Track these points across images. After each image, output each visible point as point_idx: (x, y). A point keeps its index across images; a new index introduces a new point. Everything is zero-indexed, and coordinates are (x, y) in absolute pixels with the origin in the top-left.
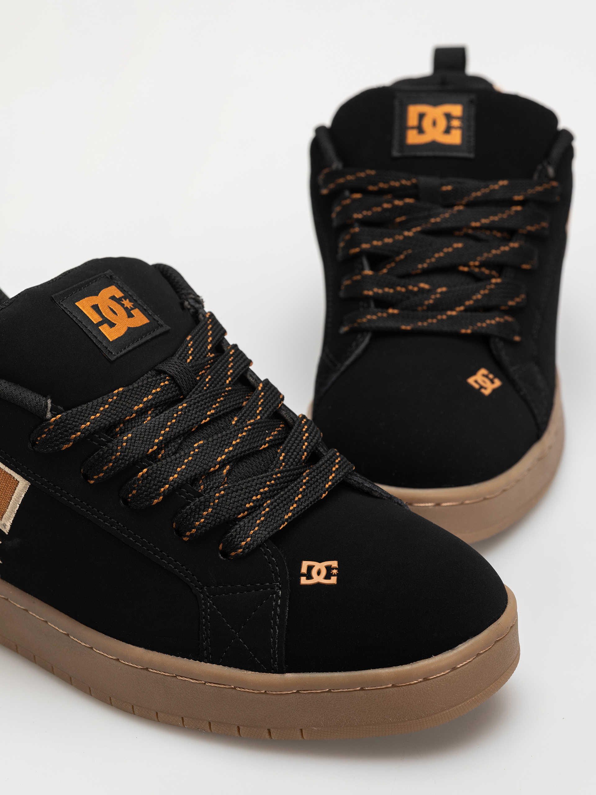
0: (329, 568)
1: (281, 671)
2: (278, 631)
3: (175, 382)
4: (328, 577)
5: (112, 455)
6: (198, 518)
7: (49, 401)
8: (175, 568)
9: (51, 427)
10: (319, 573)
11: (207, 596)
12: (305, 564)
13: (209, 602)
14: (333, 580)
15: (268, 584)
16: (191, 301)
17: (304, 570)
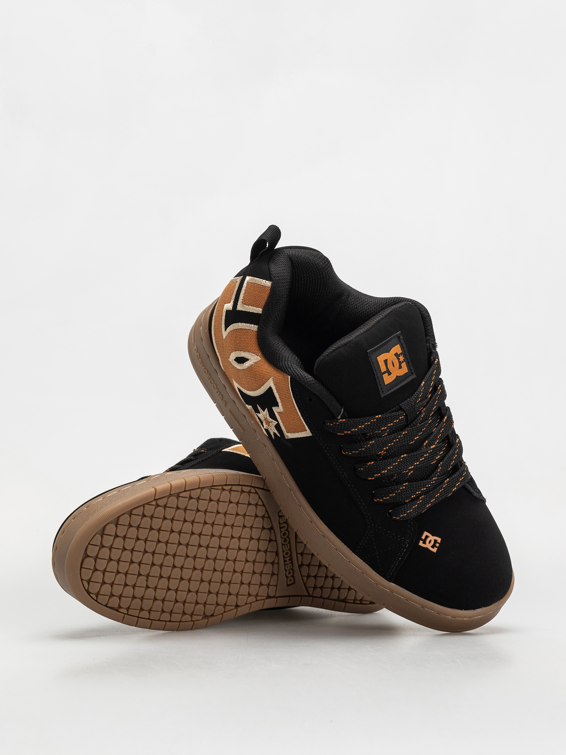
0: (435, 541)
1: (390, 580)
2: (397, 563)
3: (407, 418)
4: (433, 547)
5: (360, 448)
6: (386, 496)
7: (343, 410)
8: (363, 509)
9: (338, 423)
10: (430, 542)
11: (372, 528)
12: (426, 533)
13: (371, 531)
14: (435, 550)
15: (403, 538)
16: (431, 345)
17: (423, 537)
